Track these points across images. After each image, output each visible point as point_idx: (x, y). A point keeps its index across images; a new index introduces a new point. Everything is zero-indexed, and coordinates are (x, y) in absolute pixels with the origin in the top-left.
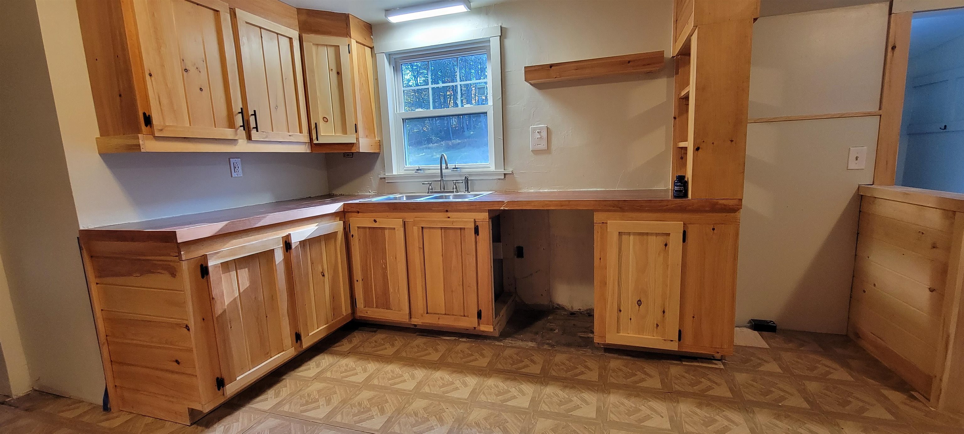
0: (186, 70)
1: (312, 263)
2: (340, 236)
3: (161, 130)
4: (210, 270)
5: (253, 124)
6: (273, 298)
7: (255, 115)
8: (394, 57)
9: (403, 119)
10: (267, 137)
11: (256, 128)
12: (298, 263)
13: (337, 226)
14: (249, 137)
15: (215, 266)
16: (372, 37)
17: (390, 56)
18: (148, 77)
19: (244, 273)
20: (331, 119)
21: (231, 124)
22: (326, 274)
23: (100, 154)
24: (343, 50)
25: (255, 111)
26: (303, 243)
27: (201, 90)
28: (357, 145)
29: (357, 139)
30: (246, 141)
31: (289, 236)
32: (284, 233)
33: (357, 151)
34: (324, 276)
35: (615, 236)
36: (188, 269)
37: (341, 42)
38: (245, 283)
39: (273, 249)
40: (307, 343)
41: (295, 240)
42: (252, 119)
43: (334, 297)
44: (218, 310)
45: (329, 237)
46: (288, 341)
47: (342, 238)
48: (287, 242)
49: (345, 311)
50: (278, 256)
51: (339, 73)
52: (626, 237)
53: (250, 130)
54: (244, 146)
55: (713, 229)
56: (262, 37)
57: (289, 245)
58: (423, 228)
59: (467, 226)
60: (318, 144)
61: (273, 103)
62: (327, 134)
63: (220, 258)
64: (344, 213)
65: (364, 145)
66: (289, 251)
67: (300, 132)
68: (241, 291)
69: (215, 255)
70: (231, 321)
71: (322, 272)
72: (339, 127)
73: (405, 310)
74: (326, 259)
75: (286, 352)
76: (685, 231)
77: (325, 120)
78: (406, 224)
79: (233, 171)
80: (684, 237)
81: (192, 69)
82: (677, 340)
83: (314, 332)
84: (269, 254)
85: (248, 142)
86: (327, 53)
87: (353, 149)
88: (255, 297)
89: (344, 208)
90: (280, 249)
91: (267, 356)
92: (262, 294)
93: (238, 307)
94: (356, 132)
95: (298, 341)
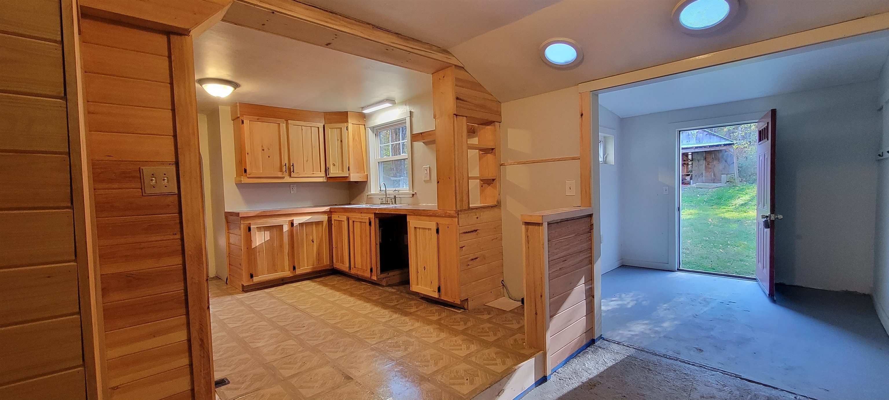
0: (263, 150)
1: (306, 235)
2: (325, 223)
3: (250, 174)
4: (251, 229)
5: (292, 170)
6: (281, 246)
7: (293, 165)
8: (376, 128)
9: (378, 162)
10: (299, 175)
11: (293, 171)
12: (297, 233)
13: (324, 218)
14: (290, 175)
15: (254, 228)
16: (365, 119)
17: (373, 129)
18: (247, 154)
19: (268, 234)
20: (337, 164)
21: (281, 170)
22: (315, 241)
23: (236, 184)
24: (344, 130)
25: (293, 164)
26: (301, 225)
27: (269, 157)
28: (349, 177)
29: (349, 174)
30: (289, 177)
31: (293, 220)
32: (291, 219)
33: (349, 180)
34: (313, 242)
35: (413, 229)
36: (243, 228)
37: (343, 126)
38: (268, 238)
39: (283, 225)
40: (298, 272)
41: (296, 223)
42: (292, 167)
43: (319, 254)
44: (253, 247)
45: (318, 223)
46: (287, 268)
47: (326, 224)
48: (292, 223)
49: (326, 262)
50: (286, 228)
51: (341, 141)
52: (418, 230)
53: (291, 172)
54: (288, 179)
55: (448, 227)
56: (302, 130)
57: (292, 224)
58: (354, 221)
59: (368, 221)
60: (329, 177)
61: (305, 159)
62: (334, 172)
63: (257, 225)
64: (330, 213)
65: (354, 177)
66: (292, 227)
67: (321, 172)
68: (266, 241)
69: (255, 224)
70: (259, 252)
71: (312, 240)
72: (340, 168)
73: (347, 265)
74: (315, 233)
75: (287, 273)
76: (438, 228)
77: (334, 165)
78: (348, 219)
79: (291, 190)
80: (438, 231)
81: (266, 149)
82: (437, 291)
83: (304, 268)
84: (281, 227)
85: (290, 178)
86: (336, 132)
87: (347, 179)
88: (272, 244)
89: (330, 210)
90: (287, 225)
91: (276, 271)
92: (276, 244)
93: (263, 247)
94: (349, 170)
95: (294, 270)
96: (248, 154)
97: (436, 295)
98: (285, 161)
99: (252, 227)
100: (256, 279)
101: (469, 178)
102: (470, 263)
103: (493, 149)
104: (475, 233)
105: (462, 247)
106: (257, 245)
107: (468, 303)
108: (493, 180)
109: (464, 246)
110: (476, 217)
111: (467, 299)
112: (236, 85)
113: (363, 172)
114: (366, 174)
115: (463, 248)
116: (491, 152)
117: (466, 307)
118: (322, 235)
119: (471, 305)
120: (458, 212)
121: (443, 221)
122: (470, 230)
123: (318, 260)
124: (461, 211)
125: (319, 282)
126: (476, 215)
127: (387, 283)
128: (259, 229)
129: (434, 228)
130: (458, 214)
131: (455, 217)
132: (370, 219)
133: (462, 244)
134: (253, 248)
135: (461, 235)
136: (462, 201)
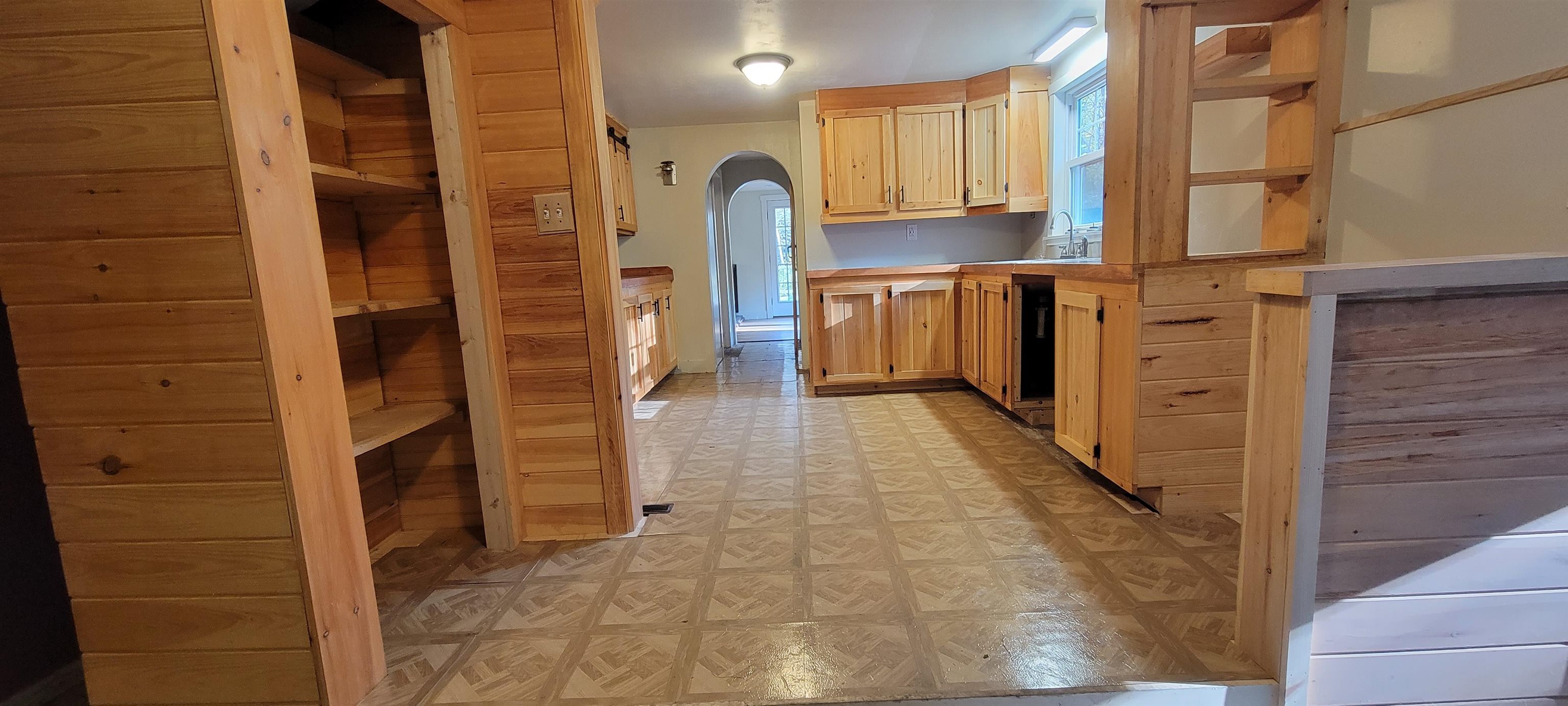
0: (855, 166)
1: (914, 313)
2: (949, 294)
3: (833, 210)
4: (824, 298)
5: (901, 199)
6: (871, 330)
7: (902, 190)
8: (1070, 93)
9: (1071, 168)
10: (917, 206)
11: (903, 200)
12: (897, 310)
13: (948, 285)
14: (898, 208)
15: (828, 297)
16: (1043, 77)
17: (1063, 92)
18: (829, 177)
19: (849, 307)
20: (985, 181)
21: (883, 201)
22: (929, 326)
23: (822, 226)
24: (1001, 106)
25: (903, 187)
26: (906, 295)
27: (863, 177)
28: (1007, 206)
29: (1007, 199)
30: (895, 211)
31: (891, 286)
32: (887, 284)
33: (1007, 211)
34: (926, 327)
35: (1062, 309)
36: (813, 296)
37: (999, 100)
38: (849, 314)
39: (872, 294)
40: (898, 376)
41: (895, 291)
42: (900, 193)
43: (936, 349)
44: (827, 327)
45: (936, 294)
46: (878, 367)
47: (951, 295)
48: (889, 291)
49: (948, 366)
50: (878, 300)
51: (995, 133)
52: (1070, 311)
53: (899, 203)
54: (894, 216)
55: (1120, 307)
56: (922, 121)
57: (890, 293)
58: (986, 291)
59: (1001, 291)
60: (971, 208)
61: (926, 177)
62: (979, 197)
63: (833, 292)
64: (960, 274)
65: (1018, 204)
66: (889, 298)
67: (955, 198)
68: (846, 318)
69: (829, 290)
70: (836, 336)
71: (924, 324)
72: (991, 190)
73: (976, 376)
74: (930, 311)
75: (879, 376)
76: (1102, 308)
77: (980, 182)
78: (980, 286)
79: (908, 235)
80: (1100, 316)
81: (859, 165)
82: (1092, 452)
83: (909, 371)
84: (870, 297)
85: (898, 212)
86: (986, 114)
87: (1003, 209)
88: (856, 326)
89: (960, 269)
90: (879, 295)
91: (861, 370)
92: (862, 325)
93: (842, 327)
94: (1007, 191)
95: (891, 372)
96: (830, 175)
97: (1089, 462)
98: (891, 182)
99: (825, 295)
100: (831, 379)
101: (1189, 180)
102: (1180, 401)
103: (1307, 86)
104: (1202, 328)
105: (1150, 359)
106: (832, 325)
107: (1161, 499)
108: (1301, 178)
109: (1159, 357)
110: (1211, 283)
111: (1160, 488)
112: (787, 61)
113: (1040, 191)
114: (1046, 195)
115: (1154, 361)
116: (1300, 95)
117: (1157, 505)
118: (944, 314)
119: (1168, 503)
120: (1140, 272)
121: (1113, 292)
122: (1183, 317)
123: (935, 361)
124: (1152, 266)
125: (928, 398)
126: (1212, 278)
127: (1036, 419)
128: (836, 298)
129: (1093, 308)
130: (1142, 275)
131: (1131, 282)
132: (1005, 287)
133: (1149, 350)
134: (827, 329)
135: (1146, 327)
136: (1158, 238)
